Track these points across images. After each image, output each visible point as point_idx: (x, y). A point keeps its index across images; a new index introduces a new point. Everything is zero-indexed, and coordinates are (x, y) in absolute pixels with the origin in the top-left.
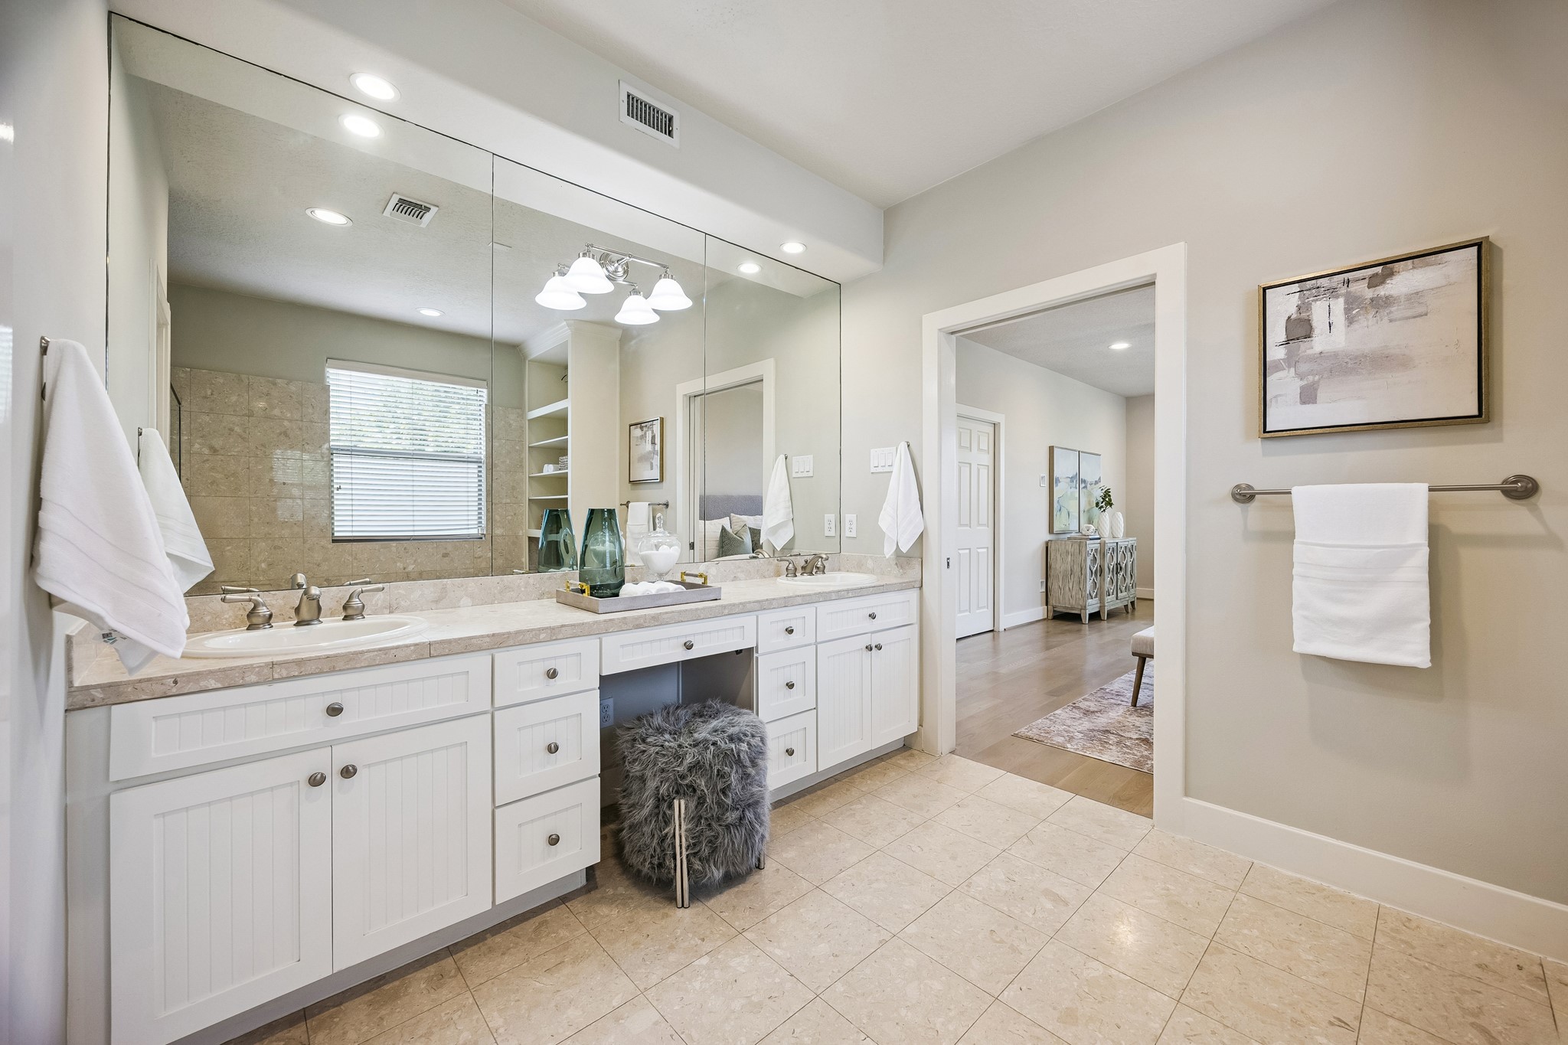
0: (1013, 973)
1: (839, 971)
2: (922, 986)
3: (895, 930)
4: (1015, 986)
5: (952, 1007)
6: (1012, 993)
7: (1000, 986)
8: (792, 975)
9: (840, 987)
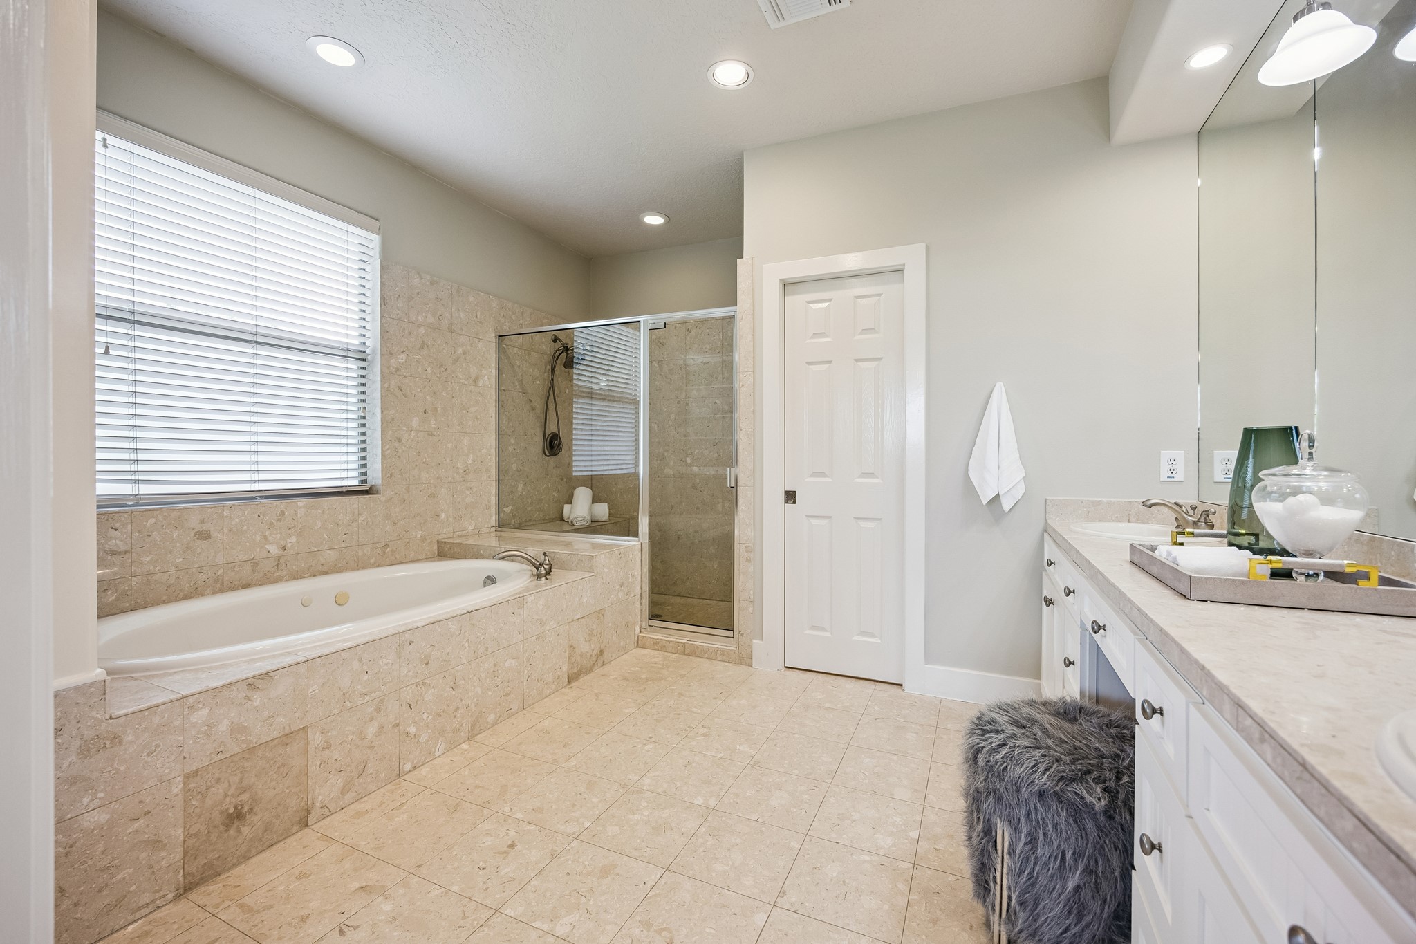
0: (650, 897)
1: (804, 856)
2: (731, 863)
3: (776, 912)
4: (649, 885)
5: (702, 854)
6: (653, 877)
7: (663, 881)
8: (837, 843)
9: (795, 845)
